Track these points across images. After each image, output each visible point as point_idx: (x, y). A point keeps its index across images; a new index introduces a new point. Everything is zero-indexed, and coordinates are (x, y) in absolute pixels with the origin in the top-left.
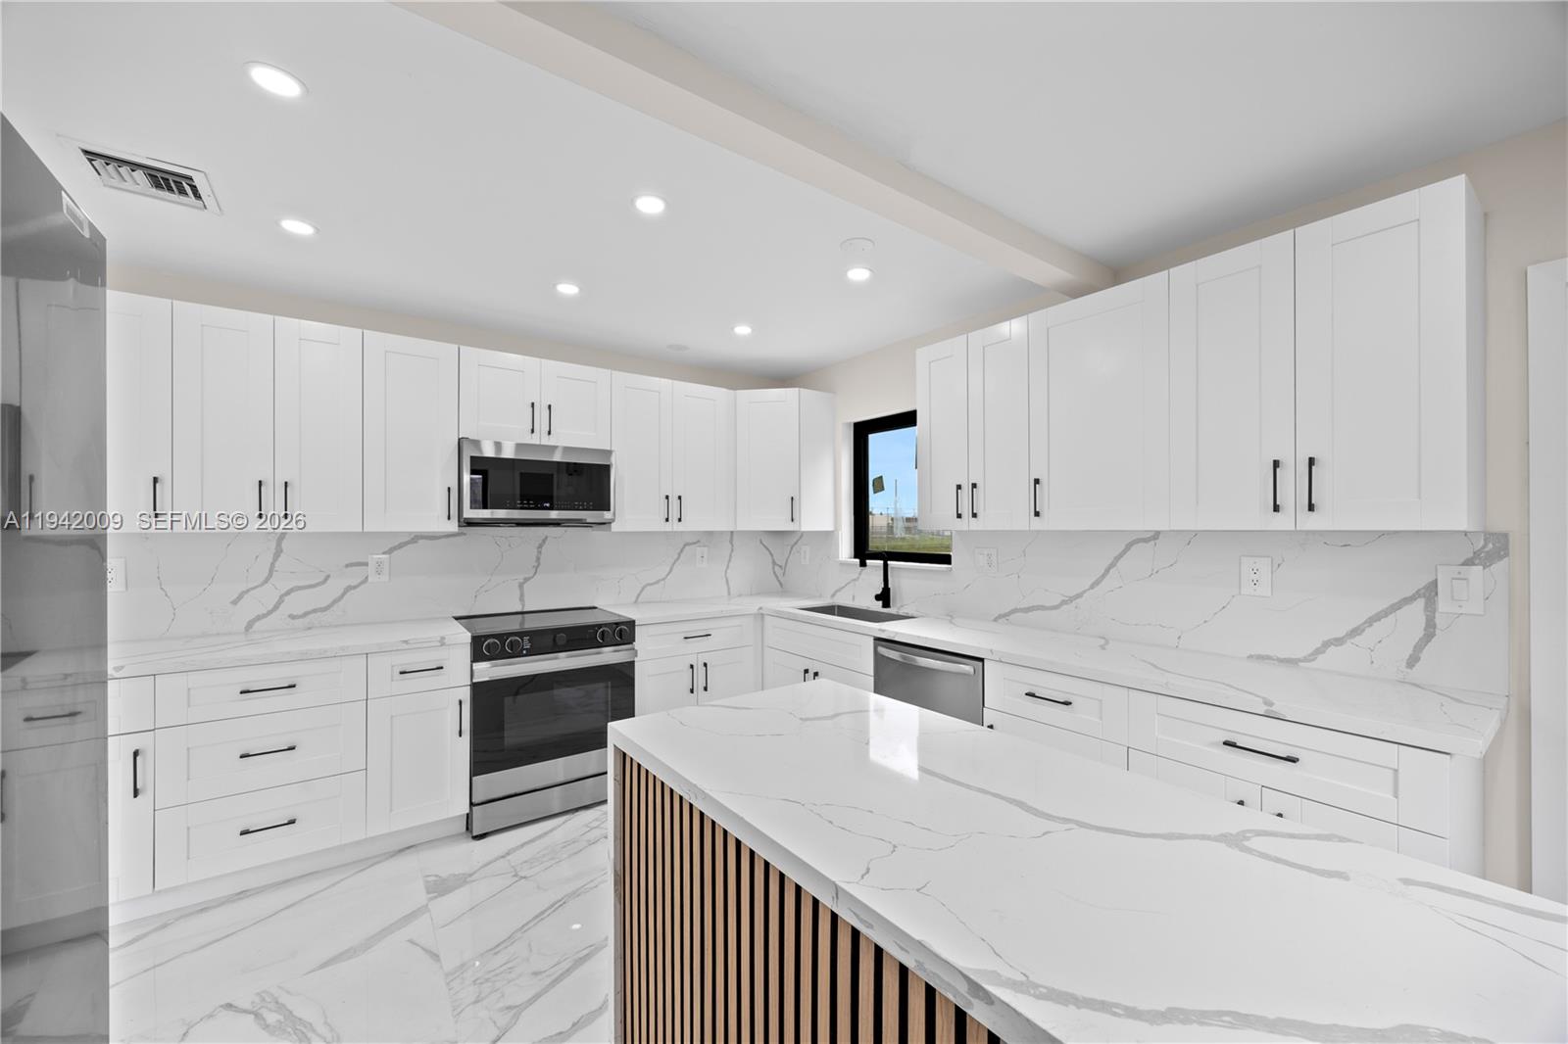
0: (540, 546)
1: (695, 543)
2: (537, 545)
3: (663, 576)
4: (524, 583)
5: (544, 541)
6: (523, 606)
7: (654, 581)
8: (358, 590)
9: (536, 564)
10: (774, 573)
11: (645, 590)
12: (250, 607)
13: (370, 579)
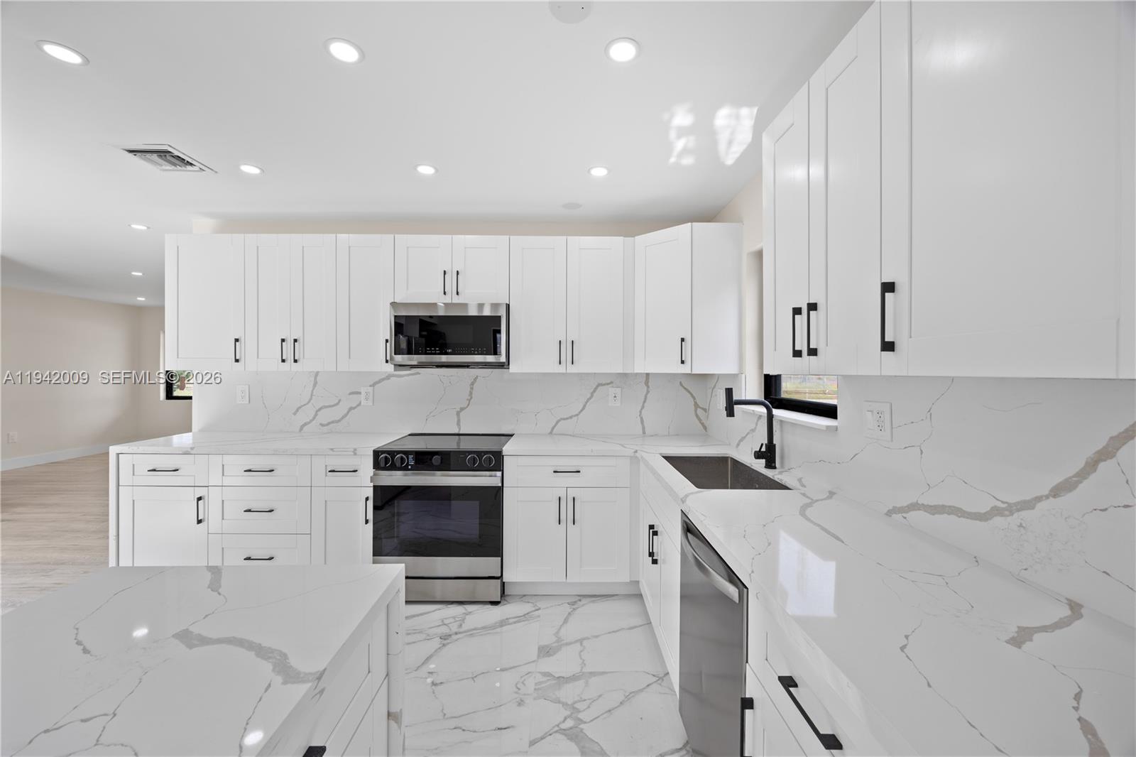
0: (472, 384)
1: (608, 384)
2: (470, 383)
3: (577, 413)
4: (460, 411)
5: (475, 379)
6: (460, 429)
7: (568, 416)
8: (356, 410)
9: (469, 398)
10: (697, 416)
11: (559, 424)
12: (303, 417)
13: (362, 404)
